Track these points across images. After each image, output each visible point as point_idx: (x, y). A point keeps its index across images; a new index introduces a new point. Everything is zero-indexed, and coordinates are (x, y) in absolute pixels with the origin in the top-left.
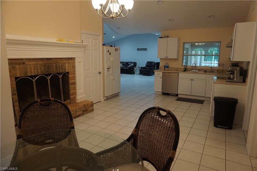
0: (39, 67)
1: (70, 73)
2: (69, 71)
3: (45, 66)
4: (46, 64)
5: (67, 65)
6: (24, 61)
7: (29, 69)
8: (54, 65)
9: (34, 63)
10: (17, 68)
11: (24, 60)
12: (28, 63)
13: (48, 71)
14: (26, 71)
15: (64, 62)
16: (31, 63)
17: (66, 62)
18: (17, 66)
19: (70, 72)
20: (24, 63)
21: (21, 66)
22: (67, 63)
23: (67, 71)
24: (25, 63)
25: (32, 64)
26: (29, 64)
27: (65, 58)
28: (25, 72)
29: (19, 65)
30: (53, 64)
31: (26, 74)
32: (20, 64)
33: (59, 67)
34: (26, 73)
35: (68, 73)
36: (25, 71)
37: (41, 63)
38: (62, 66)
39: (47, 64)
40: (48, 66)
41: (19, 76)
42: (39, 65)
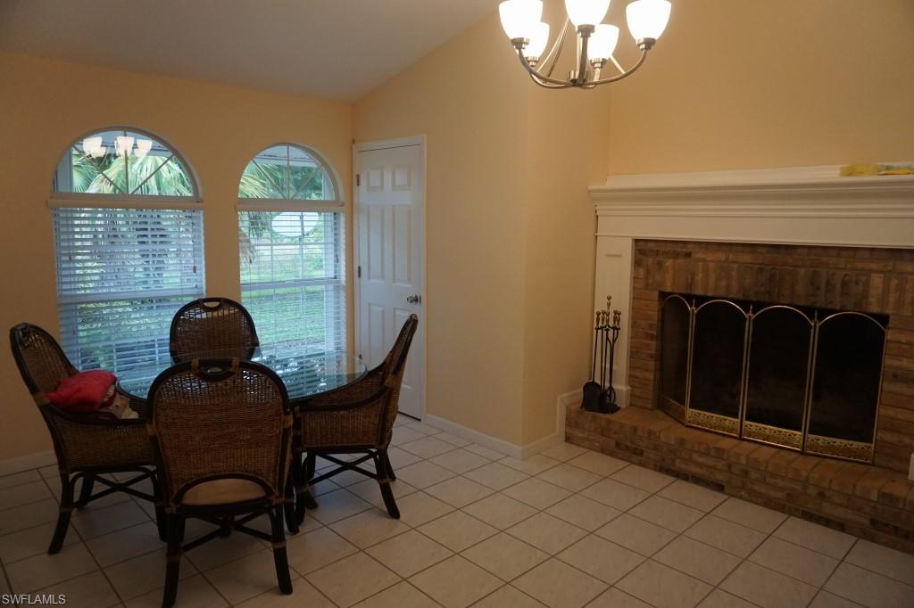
0: (734, 274)
1: (890, 321)
2: (889, 311)
3: (761, 270)
4: (767, 265)
5: (877, 281)
6: (690, 248)
7: (700, 275)
8: (802, 271)
9: (721, 256)
10: (668, 267)
11: (690, 246)
12: (699, 255)
13: (768, 292)
14: (692, 279)
15: (859, 265)
16: (709, 257)
17: (874, 266)
18: (669, 262)
19: (891, 317)
20: (688, 255)
21: (681, 261)
22: (877, 272)
23: (875, 309)
24: (693, 255)
25: (712, 261)
26: (704, 260)
27: (872, 250)
28: (689, 280)
29: (674, 258)
30: (798, 269)
31: (691, 289)
32: (676, 255)
33: (828, 283)
34: (691, 285)
35: (884, 319)
36: (689, 277)
37: (746, 258)
38: (844, 284)
39: (770, 267)
40: (773, 275)
41: (669, 290)
42: (736, 266)
